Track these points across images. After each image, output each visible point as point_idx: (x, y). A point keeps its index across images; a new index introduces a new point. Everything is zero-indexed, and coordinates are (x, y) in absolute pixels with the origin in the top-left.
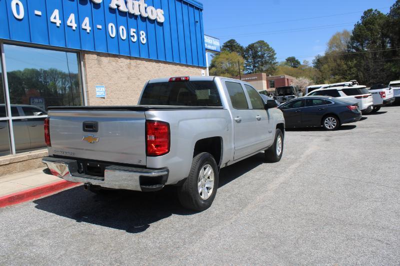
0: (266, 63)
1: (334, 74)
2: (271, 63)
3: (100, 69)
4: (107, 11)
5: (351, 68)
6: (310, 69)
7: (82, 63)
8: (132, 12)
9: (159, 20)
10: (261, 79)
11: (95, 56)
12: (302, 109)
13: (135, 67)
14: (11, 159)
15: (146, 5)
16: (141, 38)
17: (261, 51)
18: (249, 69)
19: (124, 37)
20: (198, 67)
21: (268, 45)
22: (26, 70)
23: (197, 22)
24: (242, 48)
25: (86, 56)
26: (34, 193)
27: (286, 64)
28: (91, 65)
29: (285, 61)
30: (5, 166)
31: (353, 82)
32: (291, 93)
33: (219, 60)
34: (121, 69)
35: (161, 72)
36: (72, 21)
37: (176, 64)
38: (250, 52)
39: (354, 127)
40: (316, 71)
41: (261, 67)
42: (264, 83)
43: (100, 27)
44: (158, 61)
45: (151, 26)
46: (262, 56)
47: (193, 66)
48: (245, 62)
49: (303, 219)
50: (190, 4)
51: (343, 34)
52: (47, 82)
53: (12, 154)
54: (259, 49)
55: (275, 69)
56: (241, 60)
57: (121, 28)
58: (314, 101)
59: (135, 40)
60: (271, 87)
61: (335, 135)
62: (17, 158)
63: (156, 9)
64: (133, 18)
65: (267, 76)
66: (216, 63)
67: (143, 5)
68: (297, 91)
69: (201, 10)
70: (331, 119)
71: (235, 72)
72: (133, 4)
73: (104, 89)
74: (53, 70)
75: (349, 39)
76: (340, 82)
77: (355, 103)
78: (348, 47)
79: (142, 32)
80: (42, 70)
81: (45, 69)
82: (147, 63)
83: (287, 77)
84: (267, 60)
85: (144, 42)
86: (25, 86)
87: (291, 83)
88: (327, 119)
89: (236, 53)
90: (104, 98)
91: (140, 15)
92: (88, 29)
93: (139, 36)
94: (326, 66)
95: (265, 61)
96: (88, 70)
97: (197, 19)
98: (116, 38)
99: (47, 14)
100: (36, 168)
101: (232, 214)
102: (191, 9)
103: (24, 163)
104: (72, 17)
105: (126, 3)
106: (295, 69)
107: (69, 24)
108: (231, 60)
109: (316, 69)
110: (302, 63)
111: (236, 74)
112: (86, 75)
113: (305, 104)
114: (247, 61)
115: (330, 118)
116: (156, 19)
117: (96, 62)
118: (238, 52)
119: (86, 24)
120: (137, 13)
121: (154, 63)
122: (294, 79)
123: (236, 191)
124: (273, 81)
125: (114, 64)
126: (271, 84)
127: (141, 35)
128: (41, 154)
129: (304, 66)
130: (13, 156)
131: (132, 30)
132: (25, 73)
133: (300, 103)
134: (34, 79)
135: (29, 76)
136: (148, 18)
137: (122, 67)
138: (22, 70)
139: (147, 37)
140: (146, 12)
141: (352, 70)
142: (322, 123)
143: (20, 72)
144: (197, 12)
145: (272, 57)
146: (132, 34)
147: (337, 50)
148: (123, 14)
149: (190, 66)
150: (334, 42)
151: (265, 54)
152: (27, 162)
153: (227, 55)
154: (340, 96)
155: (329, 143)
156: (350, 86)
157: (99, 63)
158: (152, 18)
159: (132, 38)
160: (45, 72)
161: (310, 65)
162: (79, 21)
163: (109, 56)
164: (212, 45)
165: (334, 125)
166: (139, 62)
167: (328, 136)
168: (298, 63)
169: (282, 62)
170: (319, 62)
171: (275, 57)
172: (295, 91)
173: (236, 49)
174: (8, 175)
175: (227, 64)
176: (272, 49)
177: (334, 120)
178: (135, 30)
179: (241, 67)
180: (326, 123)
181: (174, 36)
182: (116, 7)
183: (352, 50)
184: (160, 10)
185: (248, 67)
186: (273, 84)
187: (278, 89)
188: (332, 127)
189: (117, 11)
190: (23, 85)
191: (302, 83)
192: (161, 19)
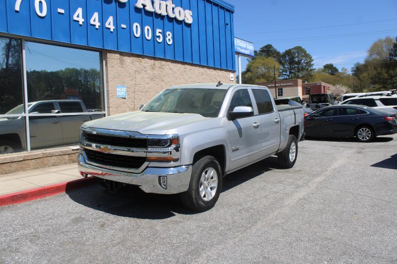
0: (303, 69)
1: (374, 83)
2: (308, 69)
3: (122, 69)
4: (133, 10)
5: (392, 77)
6: (348, 76)
7: (104, 62)
8: (159, 12)
9: (187, 21)
10: (296, 85)
11: (118, 56)
12: (333, 118)
13: (160, 68)
14: (25, 156)
15: (174, 6)
16: (167, 39)
17: (298, 57)
18: (285, 75)
19: (149, 38)
20: (227, 70)
21: (306, 51)
22: (66, 69)
23: (227, 24)
24: (278, 53)
25: (109, 55)
26: (38, 192)
27: (324, 71)
28: (113, 64)
29: (323, 68)
30: (19, 163)
31: (393, 92)
32: (325, 101)
33: (256, 65)
34: (145, 70)
35: (187, 74)
36: (95, 20)
37: (203, 67)
38: (287, 58)
39: (391, 139)
40: (355, 79)
41: (297, 73)
42: (300, 89)
43: (124, 26)
44: (183, 63)
45: (178, 27)
46: (299, 63)
47: (221, 70)
48: (281, 67)
49: (317, 244)
50: (220, 6)
51: (385, 41)
52: (88, 81)
53: (27, 151)
54: (296, 55)
55: (311, 76)
56: (278, 65)
57: (147, 28)
58: (348, 110)
59: (160, 40)
60: (307, 94)
61: (369, 147)
62: (31, 156)
63: (184, 10)
64: (160, 19)
65: (303, 82)
66: (252, 67)
67: (171, 5)
68: (331, 99)
69: (233, 12)
70: (366, 130)
71: (271, 77)
72: (160, 4)
73: (125, 89)
74: (94, 70)
75: (392, 47)
76: (380, 91)
77: (393, 113)
78: (391, 54)
79: (168, 33)
80: (82, 69)
81: (86, 69)
82: (172, 64)
83: (323, 84)
84: (304, 67)
85: (170, 43)
86: (65, 84)
87: (328, 91)
88: (361, 130)
89: (272, 58)
90: (125, 98)
91: (167, 15)
92: (112, 28)
93: (165, 37)
94: (365, 74)
95: (302, 67)
96: (109, 69)
97: (228, 21)
98: (141, 38)
99: (70, 12)
100: (49, 167)
101: (238, 231)
102: (221, 11)
103: (38, 161)
104: (96, 15)
105: (153, 3)
106: (333, 76)
107: (92, 22)
108: (267, 65)
109: (355, 77)
110: (340, 71)
111: (271, 79)
112: (107, 75)
113: (338, 113)
114: (284, 67)
115: (364, 129)
116: (184, 20)
117: (118, 61)
118: (275, 57)
119: (110, 24)
120: (164, 13)
121: (180, 65)
122: (331, 86)
123: (249, 205)
124: (309, 87)
125: (137, 64)
126: (306, 90)
127: (168, 36)
128: (56, 152)
129: (341, 73)
130: (28, 153)
131: (158, 30)
132: (65, 72)
133: (332, 111)
134: (73, 78)
135: (69, 76)
136: (175, 18)
137: (145, 68)
138: (63, 69)
139: (173, 38)
140: (173, 13)
141: (393, 79)
142: (356, 133)
143: (62, 71)
144: (227, 14)
145: (309, 64)
146: (158, 34)
147: (378, 57)
148: (149, 14)
149: (218, 69)
150: (375, 49)
151: (301, 60)
152: (41, 159)
153: (263, 60)
154: (377, 106)
155: (361, 155)
156: (388, 95)
157: (122, 62)
158: (180, 19)
159: (158, 39)
160: (86, 72)
161: (348, 73)
162: (102, 20)
163: (133, 56)
164: (246, 49)
165: (368, 137)
166: (164, 63)
167: (361, 148)
168: (336, 70)
169: (319, 69)
170: (358, 70)
171: (312, 63)
172: (329, 99)
173: (273, 54)
174: (21, 172)
175: (263, 69)
176: (310, 56)
177: (368, 131)
178: (161, 31)
179: (276, 73)
180: (360, 134)
181: (203, 37)
182: (142, 7)
183: (394, 58)
184: (188, 10)
185: (284, 73)
186: (309, 91)
187: (312, 97)
188: (366, 138)
189: (143, 11)
190: (63, 84)
191: (338, 91)
192: (189, 20)
